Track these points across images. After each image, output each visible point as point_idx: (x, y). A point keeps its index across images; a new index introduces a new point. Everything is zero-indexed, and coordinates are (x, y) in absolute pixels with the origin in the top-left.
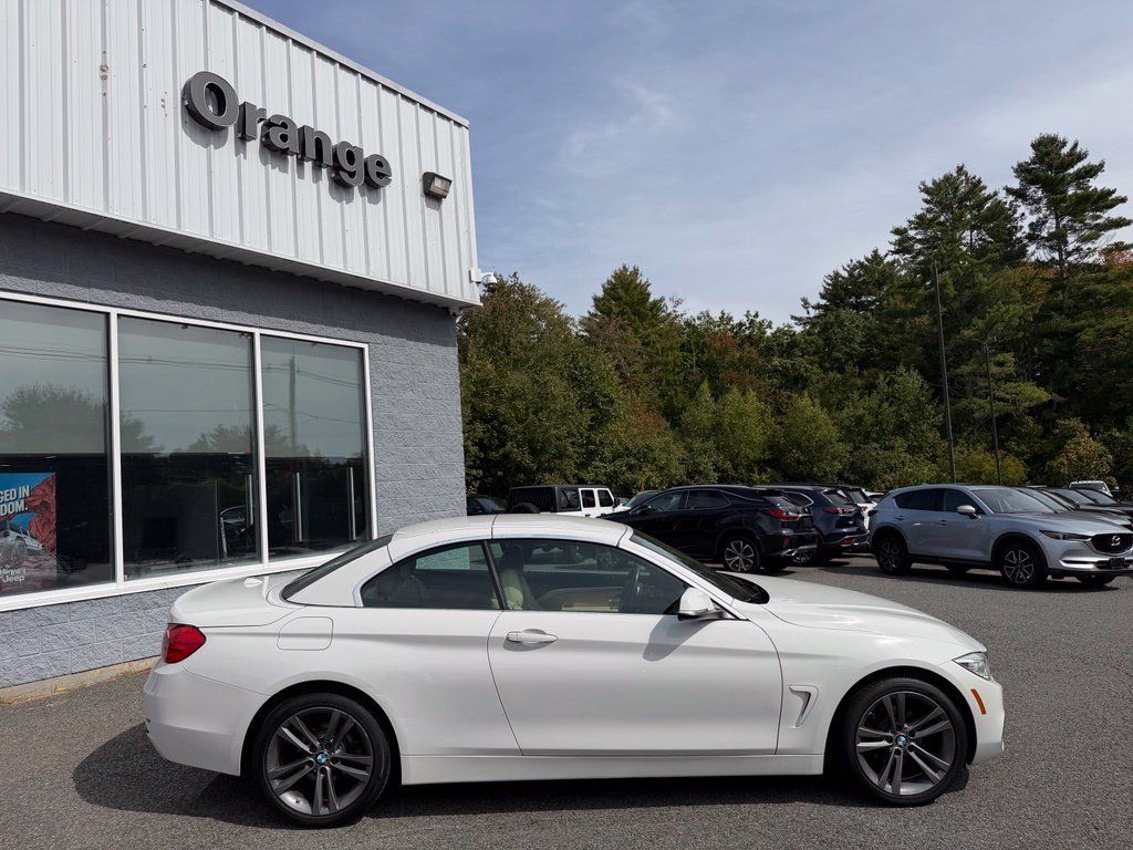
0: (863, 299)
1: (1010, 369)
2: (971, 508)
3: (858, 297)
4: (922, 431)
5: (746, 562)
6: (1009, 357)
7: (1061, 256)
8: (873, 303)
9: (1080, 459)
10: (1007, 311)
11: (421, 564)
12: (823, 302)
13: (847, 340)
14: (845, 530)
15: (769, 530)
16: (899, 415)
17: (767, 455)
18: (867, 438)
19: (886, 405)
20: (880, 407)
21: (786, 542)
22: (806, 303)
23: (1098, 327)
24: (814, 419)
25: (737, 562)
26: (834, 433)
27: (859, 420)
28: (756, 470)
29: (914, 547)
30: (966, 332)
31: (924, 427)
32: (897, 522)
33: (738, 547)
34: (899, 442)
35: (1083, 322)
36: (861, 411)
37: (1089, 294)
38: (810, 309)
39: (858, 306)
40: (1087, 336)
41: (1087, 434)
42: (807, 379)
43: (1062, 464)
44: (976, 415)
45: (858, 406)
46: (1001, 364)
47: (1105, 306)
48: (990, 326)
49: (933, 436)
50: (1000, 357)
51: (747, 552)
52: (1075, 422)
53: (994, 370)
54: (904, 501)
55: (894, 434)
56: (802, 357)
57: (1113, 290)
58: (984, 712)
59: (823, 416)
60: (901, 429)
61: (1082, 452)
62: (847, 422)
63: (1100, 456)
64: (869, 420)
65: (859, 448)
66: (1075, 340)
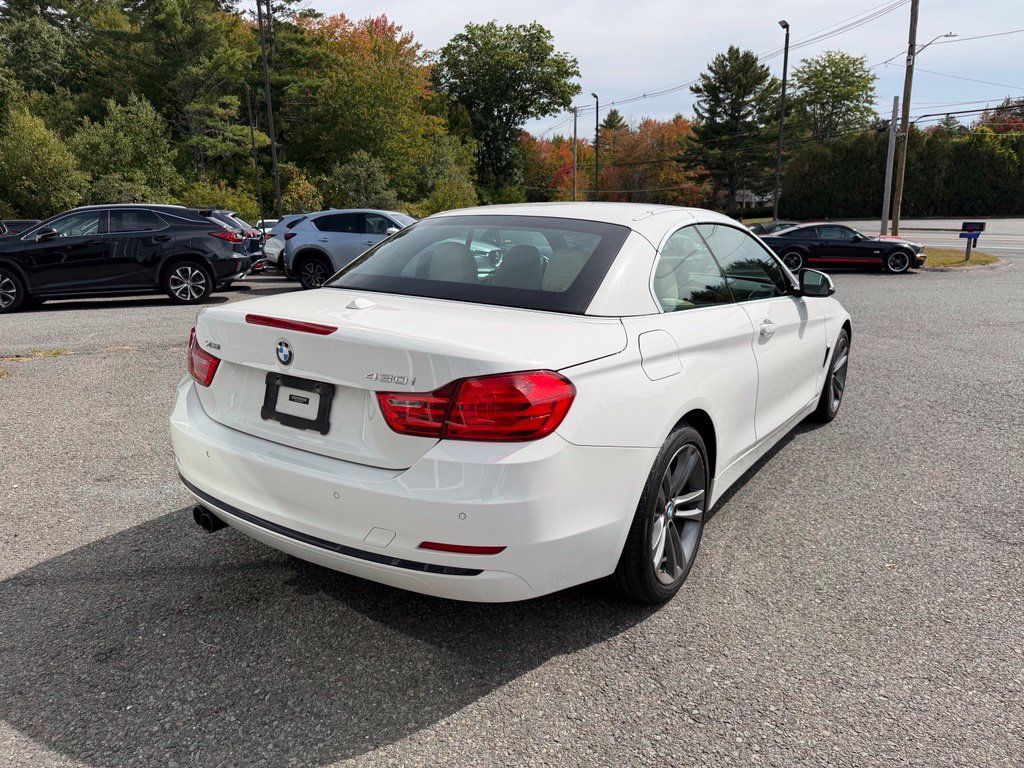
0: (49, 9)
1: (234, 112)
3: (44, 8)
4: (159, 165)
6: (234, 100)
7: (268, 10)
8: (63, 17)
10: (233, 54)
13: (45, 56)
16: (136, 147)
18: (106, 170)
19: (121, 134)
20: (115, 136)
23: (300, 84)
24: (43, 143)
26: (71, 160)
27: (95, 147)
30: (194, 70)
31: (161, 161)
33: (184, 272)
34: (139, 174)
35: (288, 77)
36: (96, 139)
37: (291, 52)
39: (51, 20)
40: (293, 90)
41: (304, 177)
44: (209, 153)
45: (90, 134)
46: (224, 105)
47: (303, 66)
48: (216, 66)
49: (169, 170)
50: (226, 99)
52: (291, 166)
53: (220, 111)
54: (323, 224)
55: (131, 165)
57: (309, 51)
59: (52, 137)
60: (139, 160)
62: (81, 148)
63: (314, 197)
64: (105, 148)
65: (98, 179)
66: (283, 93)
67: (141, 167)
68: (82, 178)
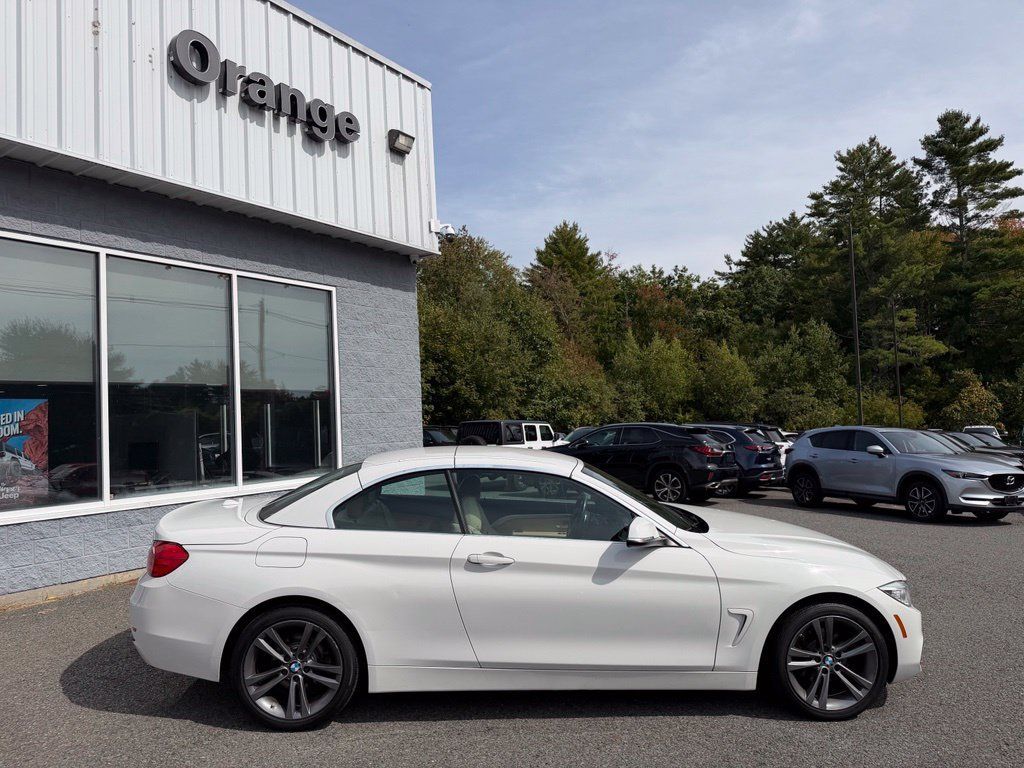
0: (780, 257)
1: (912, 323)
2: (879, 448)
3: (776, 255)
4: (831, 378)
5: (674, 493)
6: (912, 312)
7: (961, 221)
8: (789, 261)
9: (973, 406)
10: (911, 271)
11: (386, 490)
12: (744, 259)
13: (766, 294)
14: (763, 466)
15: (696, 465)
16: (810, 364)
17: (691, 397)
18: (780, 384)
19: (797, 354)
20: (792, 355)
21: (711, 475)
22: (728, 260)
23: (993, 287)
24: (731, 365)
25: (666, 492)
26: (751, 378)
27: (773, 367)
28: (680, 409)
29: (826, 482)
30: (873, 289)
31: (832, 375)
32: (811, 459)
33: (666, 479)
34: (810, 387)
35: (979, 283)
36: (775, 360)
37: (986, 257)
38: (733, 266)
39: (777, 264)
40: (983, 295)
42: (728, 329)
43: (956, 410)
44: (881, 364)
45: (774, 355)
46: (903, 319)
47: (1000, 267)
48: (896, 284)
49: (840, 382)
50: (904, 313)
51: (675, 484)
52: (968, 373)
53: (898, 324)
54: (819, 441)
55: (805, 379)
56: (724, 308)
57: (1007, 253)
58: (905, 635)
59: (740, 363)
60: (811, 375)
61: (976, 400)
62: (762, 369)
63: (991, 403)
64: (782, 367)
65: (773, 392)
66: (972, 299)
67: (813, 382)
68: (758, 392)
